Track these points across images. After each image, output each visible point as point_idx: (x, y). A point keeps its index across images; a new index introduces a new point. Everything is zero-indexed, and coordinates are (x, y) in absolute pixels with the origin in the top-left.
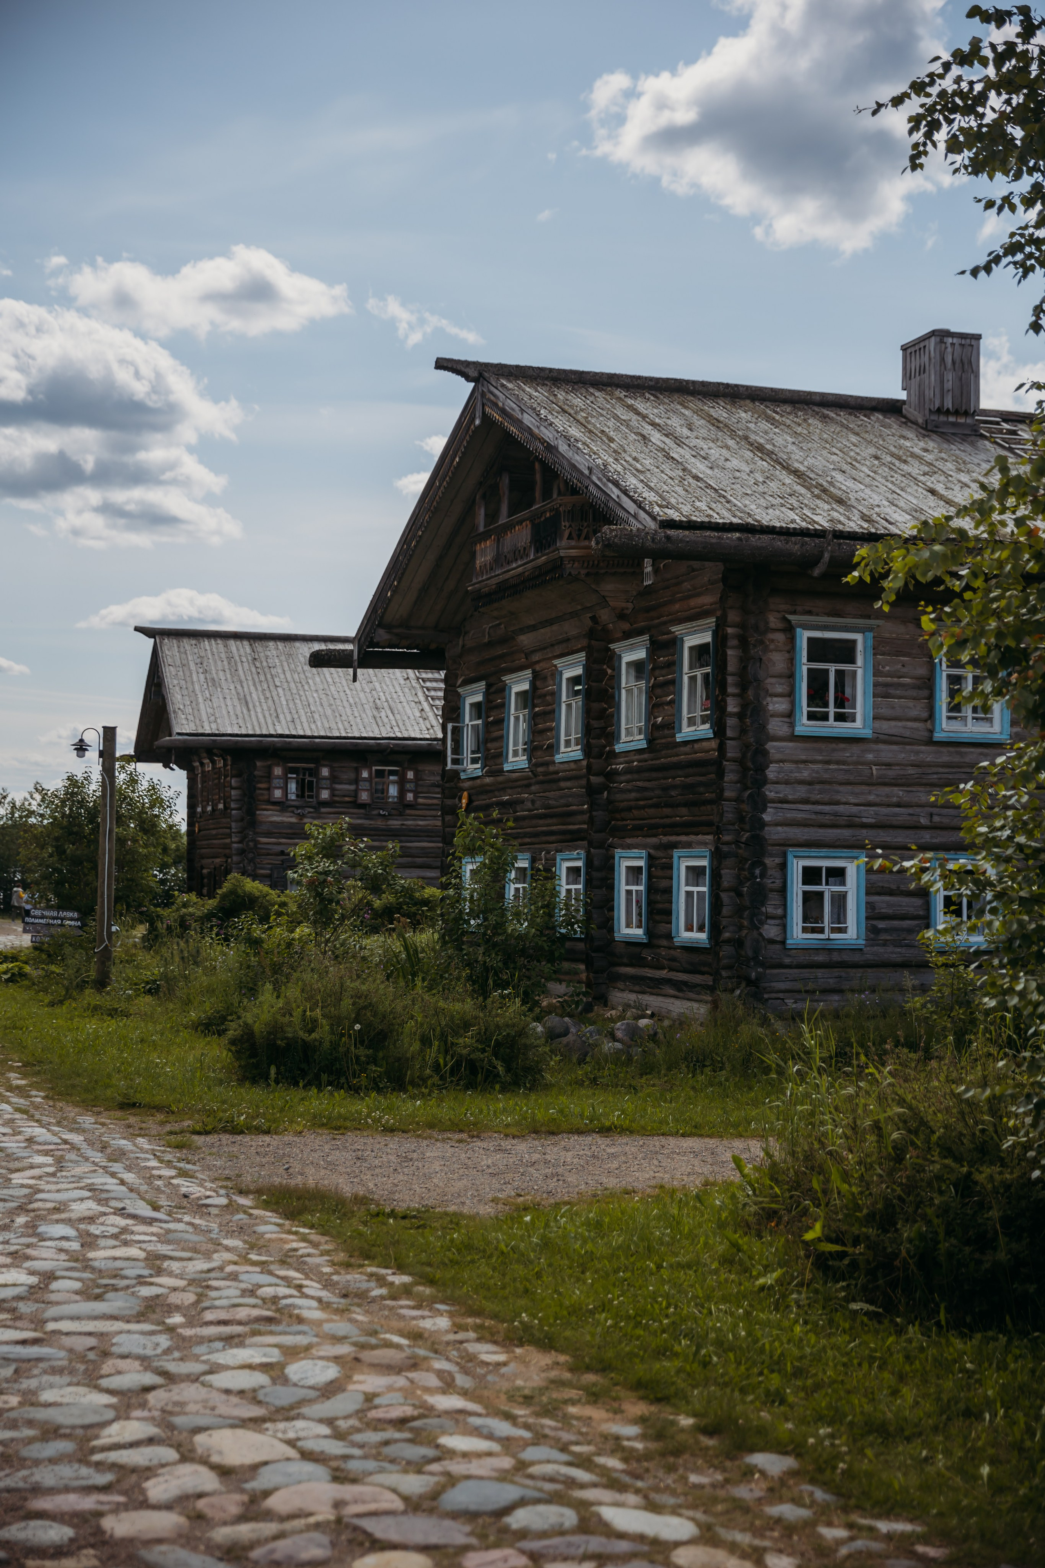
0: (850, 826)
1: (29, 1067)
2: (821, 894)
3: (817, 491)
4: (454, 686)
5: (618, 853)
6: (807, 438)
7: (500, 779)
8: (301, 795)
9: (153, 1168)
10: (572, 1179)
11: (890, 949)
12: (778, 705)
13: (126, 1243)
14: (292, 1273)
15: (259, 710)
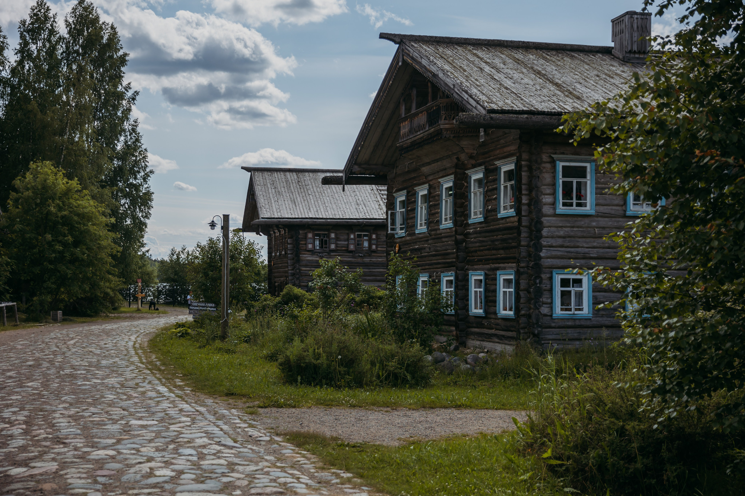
0: (584, 258)
1: (185, 377)
2: (570, 292)
3: (567, 93)
4: (392, 192)
5: (471, 273)
6: (564, 67)
7: (414, 237)
8: (321, 246)
9: (237, 423)
10: (438, 429)
11: (605, 319)
12: (548, 199)
13: (219, 458)
14: (296, 472)
15: (301, 206)
